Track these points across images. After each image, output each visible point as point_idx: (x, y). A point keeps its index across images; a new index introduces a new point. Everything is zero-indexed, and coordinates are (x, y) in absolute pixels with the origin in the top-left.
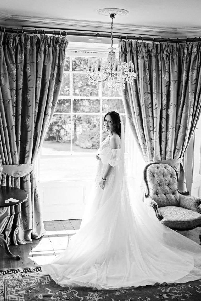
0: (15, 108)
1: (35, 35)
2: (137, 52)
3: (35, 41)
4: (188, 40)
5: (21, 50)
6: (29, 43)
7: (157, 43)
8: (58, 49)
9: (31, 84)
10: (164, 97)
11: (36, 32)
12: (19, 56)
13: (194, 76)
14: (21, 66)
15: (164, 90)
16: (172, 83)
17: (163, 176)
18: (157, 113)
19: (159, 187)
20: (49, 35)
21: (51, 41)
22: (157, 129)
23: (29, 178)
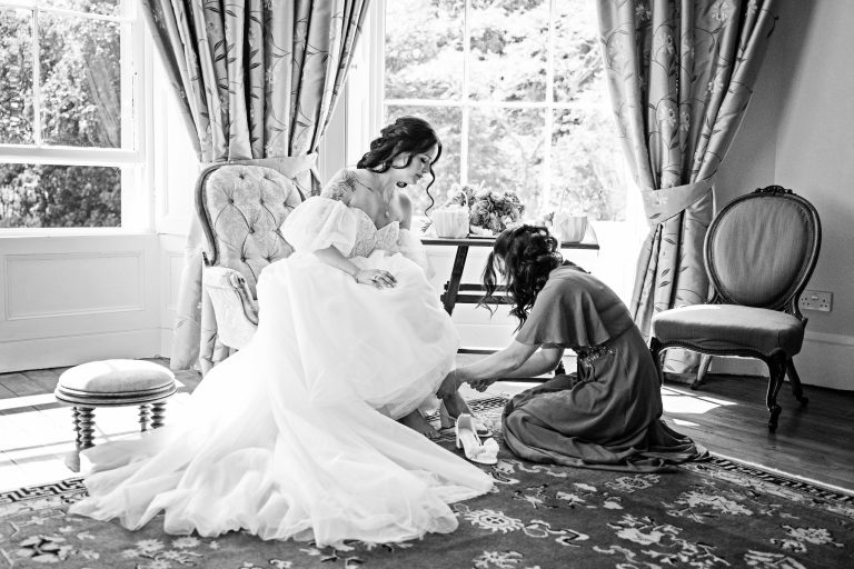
17: (262, 202)
19: (250, 237)
22: (237, 53)
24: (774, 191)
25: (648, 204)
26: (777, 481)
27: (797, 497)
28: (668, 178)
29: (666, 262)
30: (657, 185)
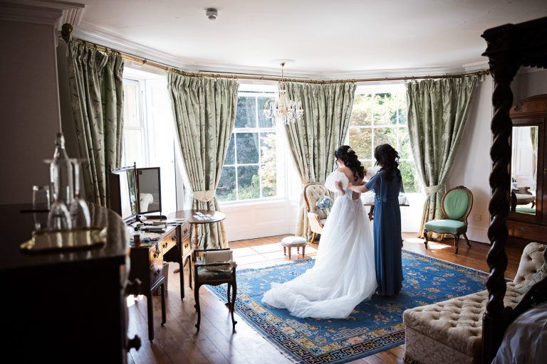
1: (213, 78)
2: (293, 92)
3: (213, 84)
4: (331, 82)
5: (202, 92)
6: (208, 85)
7: (307, 84)
8: (231, 90)
9: (212, 121)
10: (316, 129)
11: (213, 76)
12: (201, 97)
13: (339, 111)
14: (203, 106)
15: (315, 124)
16: (321, 118)
18: (311, 142)
20: (224, 79)
21: (226, 84)
22: (312, 156)
23: (213, 203)
24: (462, 187)
25: (426, 190)
26: (449, 265)
27: (452, 268)
28: (431, 183)
29: (432, 206)
30: (428, 185)
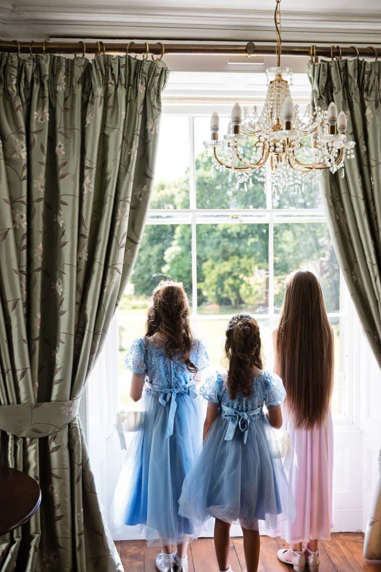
0: (24, 253)
1: (80, 55)
2: (363, 88)
3: (78, 72)
5: (42, 96)
6: (62, 77)
8: (141, 89)
9: (68, 187)
12: (35, 114)
14: (41, 140)
20: (115, 54)
21: (123, 70)
